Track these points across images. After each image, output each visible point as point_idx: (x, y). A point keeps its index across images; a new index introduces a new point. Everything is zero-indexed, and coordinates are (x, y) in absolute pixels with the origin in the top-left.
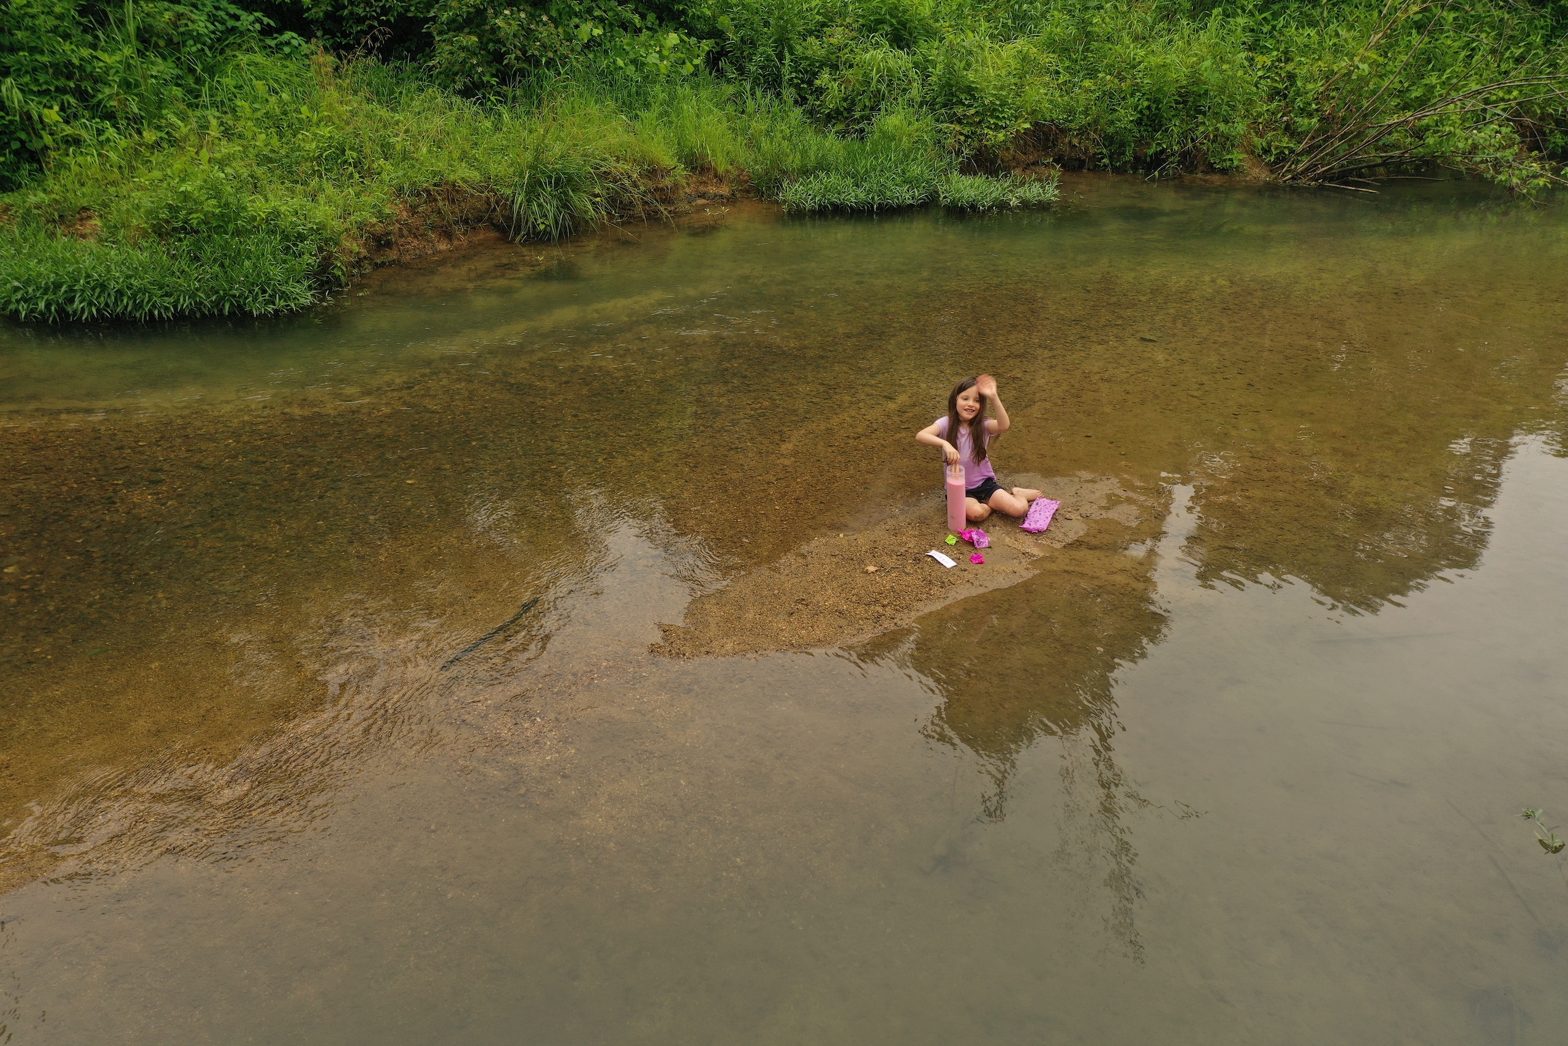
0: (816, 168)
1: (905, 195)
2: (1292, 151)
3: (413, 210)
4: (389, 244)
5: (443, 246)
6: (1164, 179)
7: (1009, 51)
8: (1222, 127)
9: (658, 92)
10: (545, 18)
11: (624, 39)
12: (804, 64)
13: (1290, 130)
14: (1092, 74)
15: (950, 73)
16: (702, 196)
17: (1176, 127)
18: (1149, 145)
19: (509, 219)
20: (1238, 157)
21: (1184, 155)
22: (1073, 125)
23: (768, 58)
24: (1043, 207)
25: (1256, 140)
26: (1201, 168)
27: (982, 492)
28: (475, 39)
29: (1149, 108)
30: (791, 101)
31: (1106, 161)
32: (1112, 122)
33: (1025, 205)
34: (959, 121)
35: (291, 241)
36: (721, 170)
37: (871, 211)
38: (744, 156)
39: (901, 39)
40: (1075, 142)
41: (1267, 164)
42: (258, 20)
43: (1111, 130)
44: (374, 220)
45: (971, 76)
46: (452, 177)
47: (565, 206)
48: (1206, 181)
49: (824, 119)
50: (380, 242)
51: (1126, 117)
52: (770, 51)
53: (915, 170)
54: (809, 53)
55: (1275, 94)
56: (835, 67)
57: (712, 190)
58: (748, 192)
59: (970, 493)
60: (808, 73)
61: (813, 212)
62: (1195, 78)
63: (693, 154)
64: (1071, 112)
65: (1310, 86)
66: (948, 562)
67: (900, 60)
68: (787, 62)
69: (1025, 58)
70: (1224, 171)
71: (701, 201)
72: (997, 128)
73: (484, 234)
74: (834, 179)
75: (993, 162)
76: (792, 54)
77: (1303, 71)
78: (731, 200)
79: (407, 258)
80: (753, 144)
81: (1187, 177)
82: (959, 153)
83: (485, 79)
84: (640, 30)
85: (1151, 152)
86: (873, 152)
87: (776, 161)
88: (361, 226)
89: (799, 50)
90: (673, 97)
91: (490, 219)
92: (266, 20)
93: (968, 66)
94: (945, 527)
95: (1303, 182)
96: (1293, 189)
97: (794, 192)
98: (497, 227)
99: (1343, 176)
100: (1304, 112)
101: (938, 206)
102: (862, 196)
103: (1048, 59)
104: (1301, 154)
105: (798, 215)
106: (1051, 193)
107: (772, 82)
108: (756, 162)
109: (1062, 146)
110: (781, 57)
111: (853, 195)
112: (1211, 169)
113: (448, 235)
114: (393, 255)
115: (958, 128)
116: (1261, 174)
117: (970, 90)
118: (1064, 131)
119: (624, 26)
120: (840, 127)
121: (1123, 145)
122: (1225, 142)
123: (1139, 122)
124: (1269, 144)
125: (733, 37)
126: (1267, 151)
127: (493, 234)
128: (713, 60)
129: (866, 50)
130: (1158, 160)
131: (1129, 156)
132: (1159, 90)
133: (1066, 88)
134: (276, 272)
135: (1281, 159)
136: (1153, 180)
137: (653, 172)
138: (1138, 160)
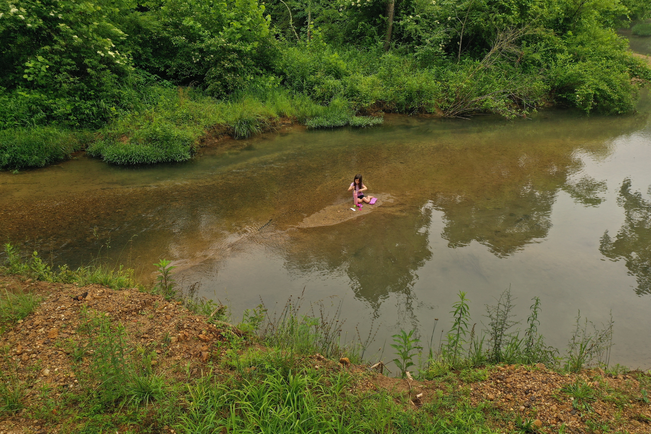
0: (315, 115)
1: (341, 123)
2: (448, 107)
3: (209, 132)
4: (204, 141)
5: (216, 141)
6: (414, 116)
7: (370, 78)
8: (429, 101)
9: (269, 94)
10: (238, 75)
11: (258, 79)
12: (310, 83)
13: (448, 101)
14: (392, 86)
15: (352, 87)
16: (284, 124)
17: (416, 100)
18: (409, 106)
19: (233, 133)
20: (433, 109)
21: (419, 108)
22: (387, 101)
23: (299, 82)
24: (378, 125)
25: (439, 104)
26: (424, 112)
27: (361, 197)
28: (219, 82)
29: (409, 95)
30: (306, 94)
31: (397, 110)
32: (398, 100)
33: (374, 125)
34: (355, 101)
35: (184, 142)
36: (288, 116)
37: (331, 128)
38: (295, 112)
39: (338, 76)
40: (388, 105)
41: (442, 111)
42: (156, 77)
43: (398, 102)
44: (201, 135)
45: (358, 88)
46: (219, 123)
47: (249, 129)
48: (425, 116)
49: (316, 100)
50: (202, 141)
51: (402, 98)
52: (300, 80)
53: (343, 116)
54: (311, 80)
55: (443, 91)
56: (319, 84)
57: (286, 122)
58: (296, 122)
59: (358, 197)
60: (311, 85)
61: (315, 128)
62: (421, 87)
63: (281, 112)
64: (387, 96)
65: (453, 89)
66: (354, 210)
67: (337, 83)
68: (305, 83)
69: (373, 82)
70: (430, 113)
71: (283, 125)
72: (366, 103)
73: (227, 137)
74: (321, 119)
75: (365, 112)
76: (306, 80)
77: (451, 85)
78: (292, 125)
79: (208, 145)
80: (297, 108)
81: (420, 115)
82: (355, 109)
83: (222, 93)
84: (262, 75)
85: (410, 107)
86: (331, 111)
87: (304, 114)
88: (198, 137)
89: (308, 79)
90: (273, 95)
91: (228, 133)
92: (158, 77)
93: (357, 84)
94: (353, 204)
95: (452, 116)
96: (449, 118)
97: (311, 123)
98: (229, 135)
99: (463, 115)
100: (452, 97)
101: (350, 125)
102: (329, 123)
103: (380, 81)
104: (451, 108)
105: (311, 129)
106: (380, 121)
107: (300, 89)
108: (298, 114)
109: (385, 106)
110: (303, 82)
111: (326, 123)
112: (426, 112)
113: (217, 138)
114: (205, 144)
115: (355, 102)
116: (441, 114)
117: (358, 92)
118: (385, 103)
119: (257, 74)
120: (321, 101)
121: (402, 106)
122: (429, 105)
123: (406, 99)
124: (442, 105)
125: (289, 76)
126: (442, 107)
127: (229, 137)
128: (282, 83)
129: (327, 79)
130: (412, 110)
131: (404, 109)
132: (411, 91)
133: (385, 90)
134: (182, 150)
135: (446, 110)
136: (410, 116)
137: (271, 119)
138: (406, 110)
